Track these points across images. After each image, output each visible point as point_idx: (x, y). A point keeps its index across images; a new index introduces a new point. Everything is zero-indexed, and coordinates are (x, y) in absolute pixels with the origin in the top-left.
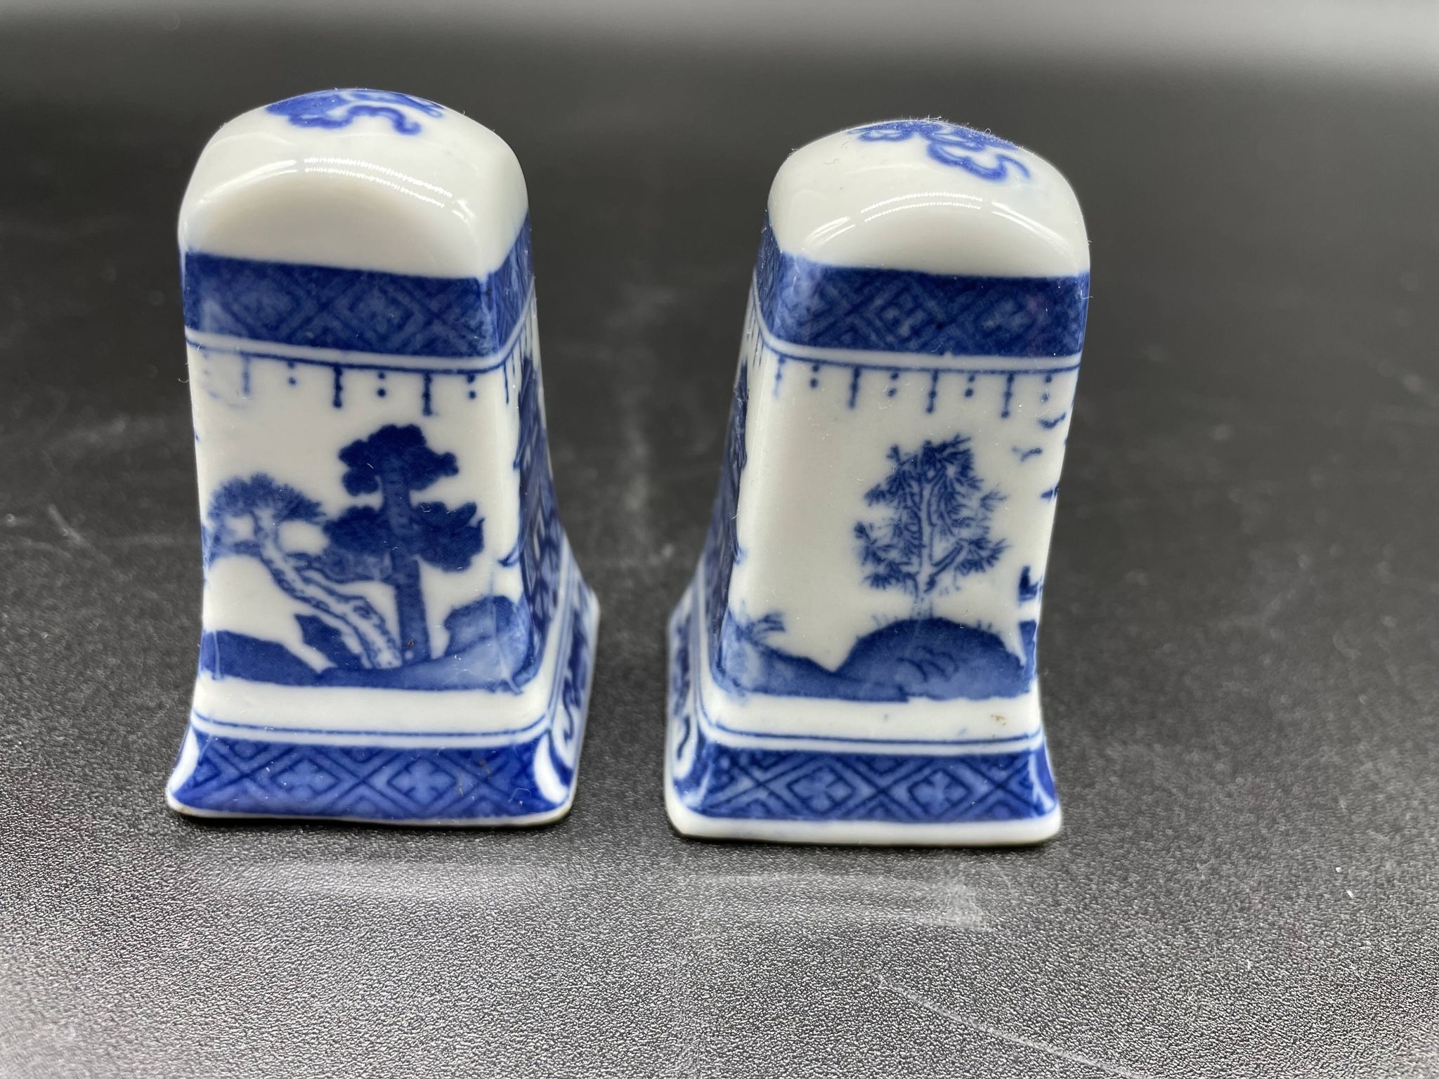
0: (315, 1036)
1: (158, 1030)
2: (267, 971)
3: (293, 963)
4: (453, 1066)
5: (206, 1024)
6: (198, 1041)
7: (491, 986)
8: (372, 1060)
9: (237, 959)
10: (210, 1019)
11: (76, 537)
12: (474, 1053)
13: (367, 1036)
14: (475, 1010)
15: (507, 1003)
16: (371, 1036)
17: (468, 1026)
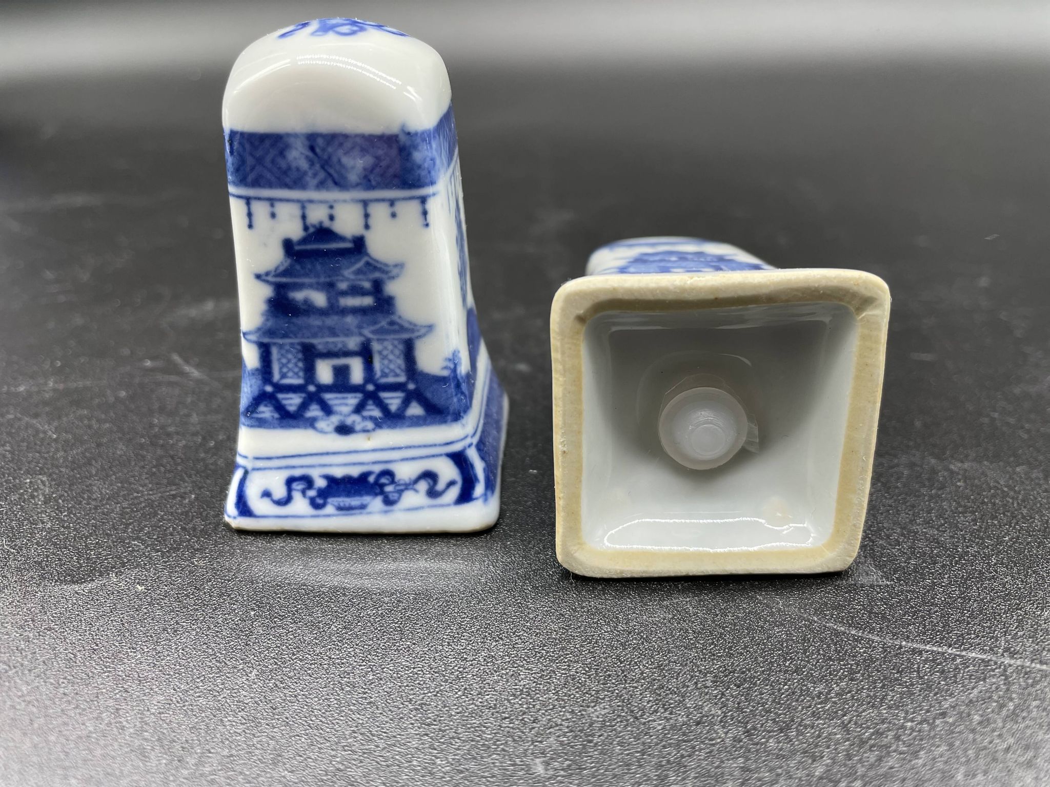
0: (420, 669)
1: (309, 669)
2: (379, 629)
3: (396, 623)
4: (521, 686)
5: (343, 664)
6: (339, 675)
7: (537, 634)
8: (463, 683)
9: (356, 622)
10: (345, 660)
11: (195, 373)
12: (533, 677)
13: (456, 668)
14: (528, 650)
15: (550, 645)
16: (459, 668)
17: (526, 660)
